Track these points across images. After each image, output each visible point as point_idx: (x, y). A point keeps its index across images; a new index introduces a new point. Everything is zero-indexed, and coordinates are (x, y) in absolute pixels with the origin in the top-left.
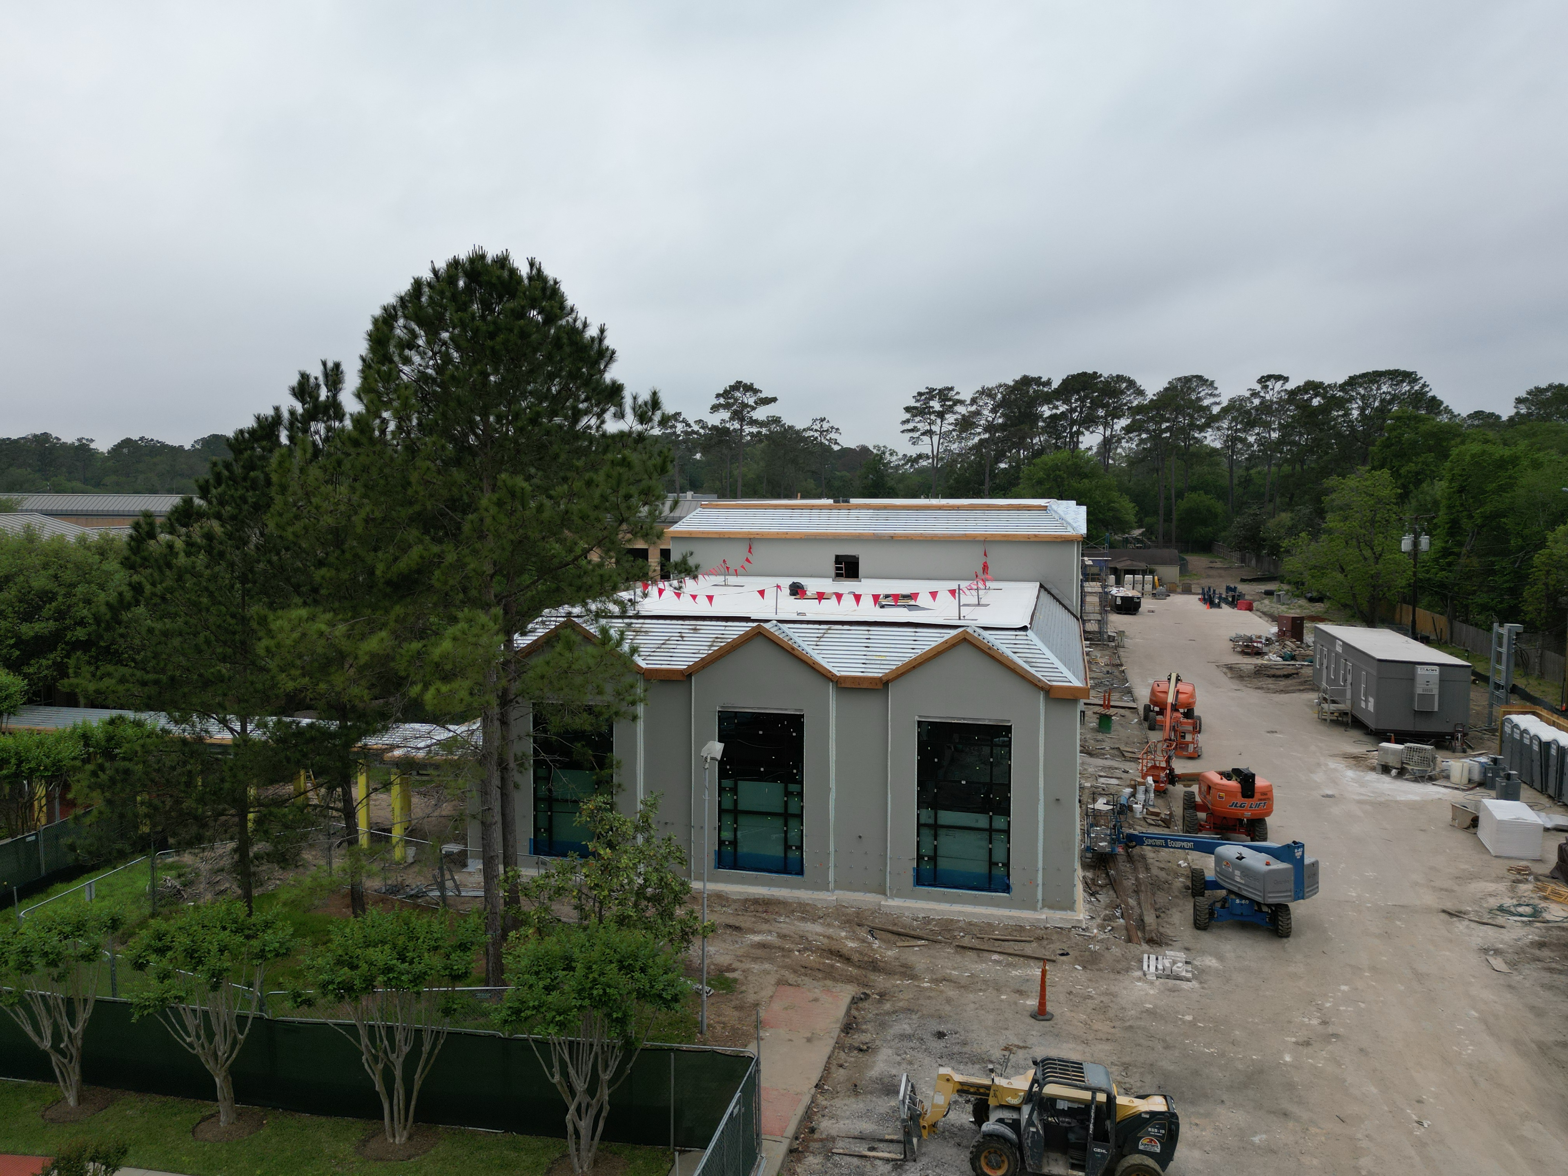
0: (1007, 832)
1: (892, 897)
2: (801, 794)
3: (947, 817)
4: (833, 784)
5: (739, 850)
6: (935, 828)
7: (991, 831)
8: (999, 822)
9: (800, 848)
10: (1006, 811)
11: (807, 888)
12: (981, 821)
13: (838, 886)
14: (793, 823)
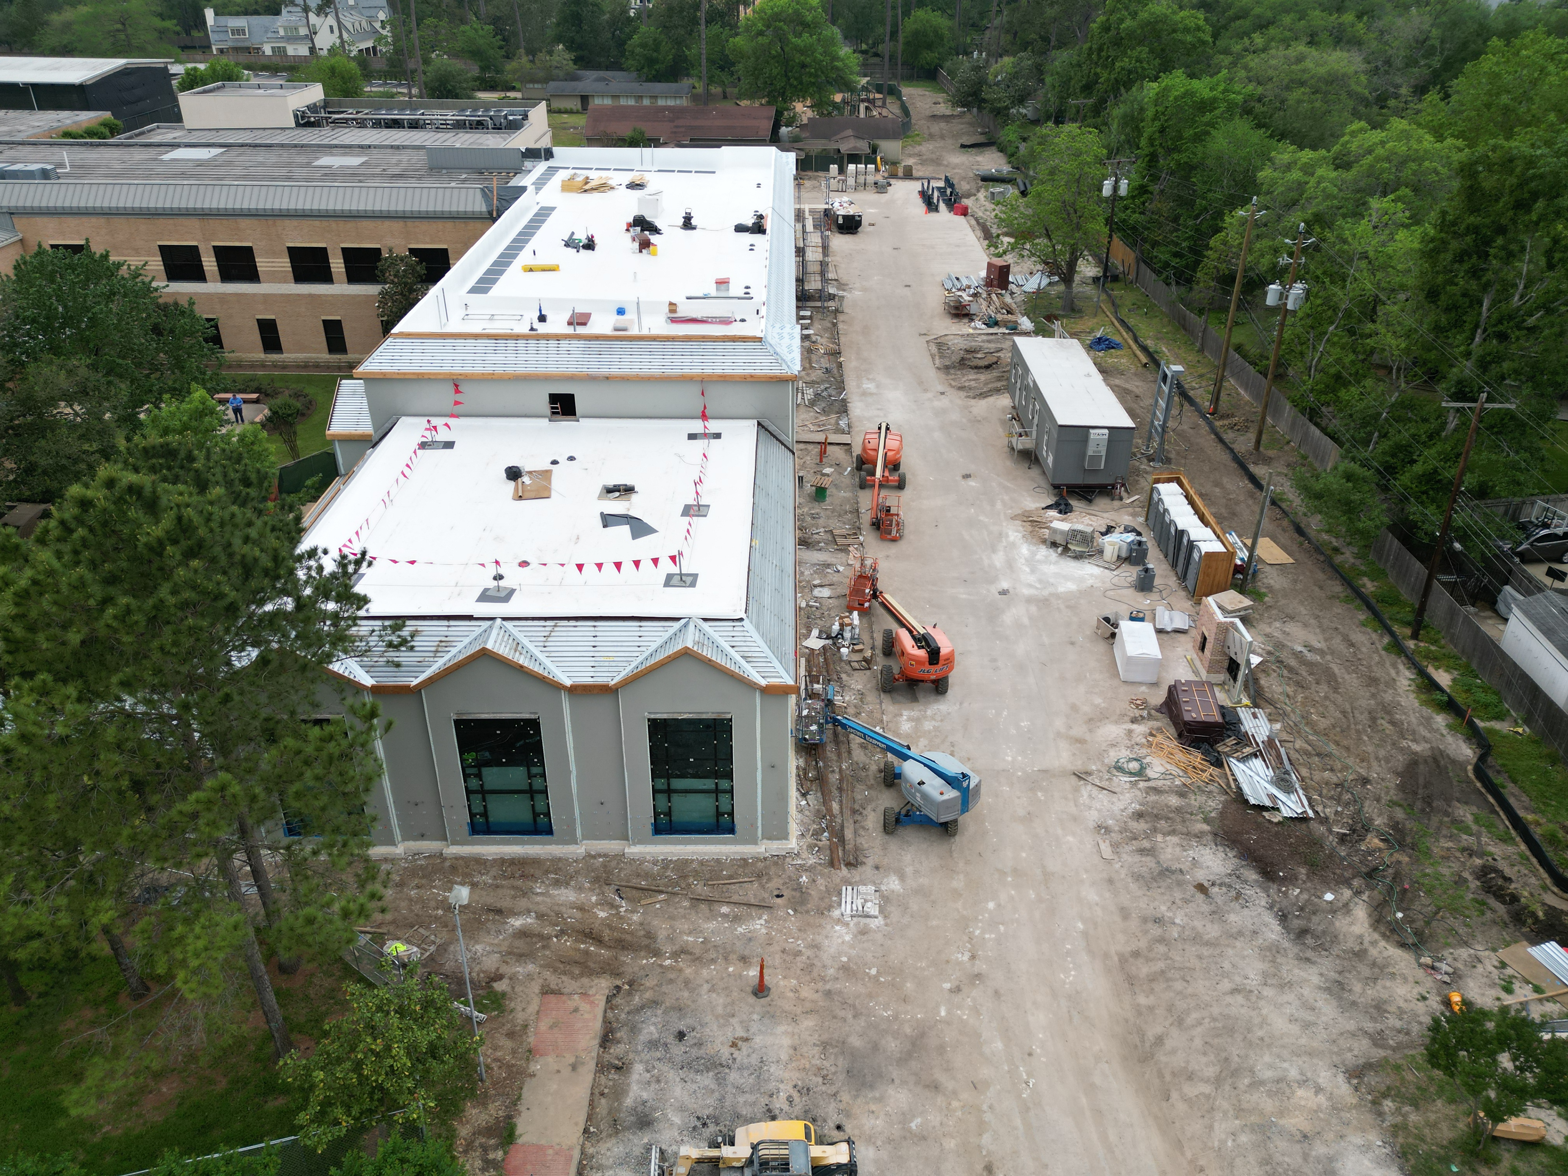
0: (731, 791)
1: (634, 844)
2: (543, 775)
3: (678, 783)
4: (573, 767)
5: (491, 819)
6: (669, 792)
7: (717, 791)
8: (724, 784)
9: (548, 815)
10: (729, 776)
11: (557, 843)
12: (709, 784)
13: (585, 837)
14: (539, 797)
